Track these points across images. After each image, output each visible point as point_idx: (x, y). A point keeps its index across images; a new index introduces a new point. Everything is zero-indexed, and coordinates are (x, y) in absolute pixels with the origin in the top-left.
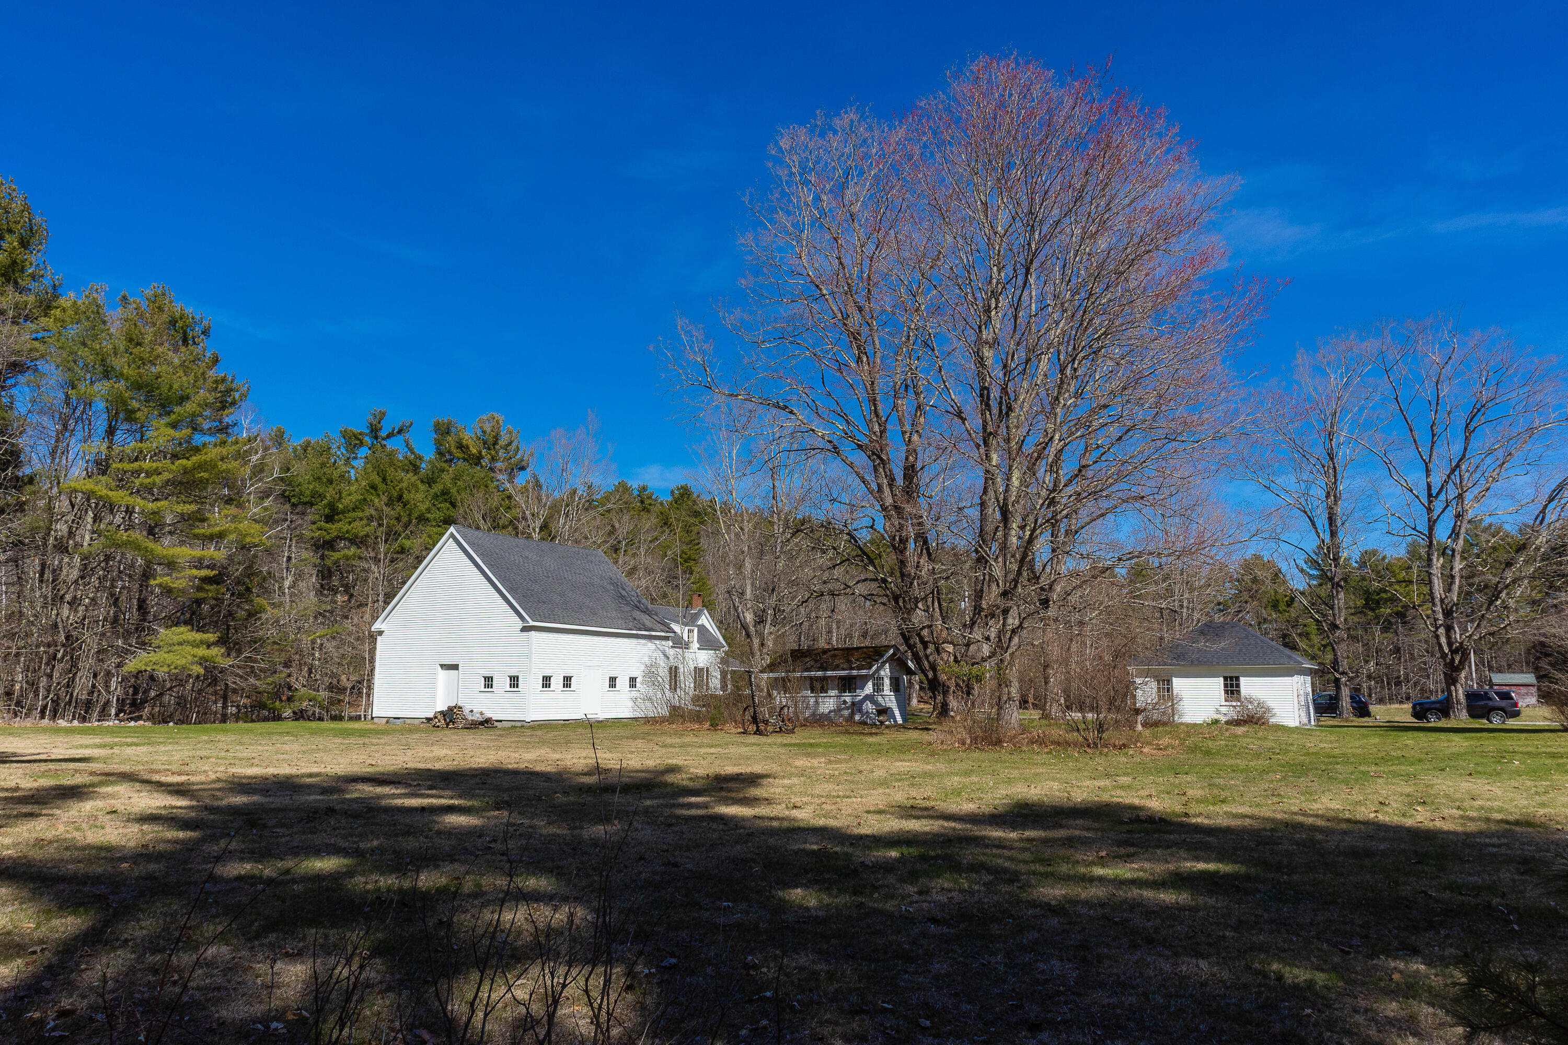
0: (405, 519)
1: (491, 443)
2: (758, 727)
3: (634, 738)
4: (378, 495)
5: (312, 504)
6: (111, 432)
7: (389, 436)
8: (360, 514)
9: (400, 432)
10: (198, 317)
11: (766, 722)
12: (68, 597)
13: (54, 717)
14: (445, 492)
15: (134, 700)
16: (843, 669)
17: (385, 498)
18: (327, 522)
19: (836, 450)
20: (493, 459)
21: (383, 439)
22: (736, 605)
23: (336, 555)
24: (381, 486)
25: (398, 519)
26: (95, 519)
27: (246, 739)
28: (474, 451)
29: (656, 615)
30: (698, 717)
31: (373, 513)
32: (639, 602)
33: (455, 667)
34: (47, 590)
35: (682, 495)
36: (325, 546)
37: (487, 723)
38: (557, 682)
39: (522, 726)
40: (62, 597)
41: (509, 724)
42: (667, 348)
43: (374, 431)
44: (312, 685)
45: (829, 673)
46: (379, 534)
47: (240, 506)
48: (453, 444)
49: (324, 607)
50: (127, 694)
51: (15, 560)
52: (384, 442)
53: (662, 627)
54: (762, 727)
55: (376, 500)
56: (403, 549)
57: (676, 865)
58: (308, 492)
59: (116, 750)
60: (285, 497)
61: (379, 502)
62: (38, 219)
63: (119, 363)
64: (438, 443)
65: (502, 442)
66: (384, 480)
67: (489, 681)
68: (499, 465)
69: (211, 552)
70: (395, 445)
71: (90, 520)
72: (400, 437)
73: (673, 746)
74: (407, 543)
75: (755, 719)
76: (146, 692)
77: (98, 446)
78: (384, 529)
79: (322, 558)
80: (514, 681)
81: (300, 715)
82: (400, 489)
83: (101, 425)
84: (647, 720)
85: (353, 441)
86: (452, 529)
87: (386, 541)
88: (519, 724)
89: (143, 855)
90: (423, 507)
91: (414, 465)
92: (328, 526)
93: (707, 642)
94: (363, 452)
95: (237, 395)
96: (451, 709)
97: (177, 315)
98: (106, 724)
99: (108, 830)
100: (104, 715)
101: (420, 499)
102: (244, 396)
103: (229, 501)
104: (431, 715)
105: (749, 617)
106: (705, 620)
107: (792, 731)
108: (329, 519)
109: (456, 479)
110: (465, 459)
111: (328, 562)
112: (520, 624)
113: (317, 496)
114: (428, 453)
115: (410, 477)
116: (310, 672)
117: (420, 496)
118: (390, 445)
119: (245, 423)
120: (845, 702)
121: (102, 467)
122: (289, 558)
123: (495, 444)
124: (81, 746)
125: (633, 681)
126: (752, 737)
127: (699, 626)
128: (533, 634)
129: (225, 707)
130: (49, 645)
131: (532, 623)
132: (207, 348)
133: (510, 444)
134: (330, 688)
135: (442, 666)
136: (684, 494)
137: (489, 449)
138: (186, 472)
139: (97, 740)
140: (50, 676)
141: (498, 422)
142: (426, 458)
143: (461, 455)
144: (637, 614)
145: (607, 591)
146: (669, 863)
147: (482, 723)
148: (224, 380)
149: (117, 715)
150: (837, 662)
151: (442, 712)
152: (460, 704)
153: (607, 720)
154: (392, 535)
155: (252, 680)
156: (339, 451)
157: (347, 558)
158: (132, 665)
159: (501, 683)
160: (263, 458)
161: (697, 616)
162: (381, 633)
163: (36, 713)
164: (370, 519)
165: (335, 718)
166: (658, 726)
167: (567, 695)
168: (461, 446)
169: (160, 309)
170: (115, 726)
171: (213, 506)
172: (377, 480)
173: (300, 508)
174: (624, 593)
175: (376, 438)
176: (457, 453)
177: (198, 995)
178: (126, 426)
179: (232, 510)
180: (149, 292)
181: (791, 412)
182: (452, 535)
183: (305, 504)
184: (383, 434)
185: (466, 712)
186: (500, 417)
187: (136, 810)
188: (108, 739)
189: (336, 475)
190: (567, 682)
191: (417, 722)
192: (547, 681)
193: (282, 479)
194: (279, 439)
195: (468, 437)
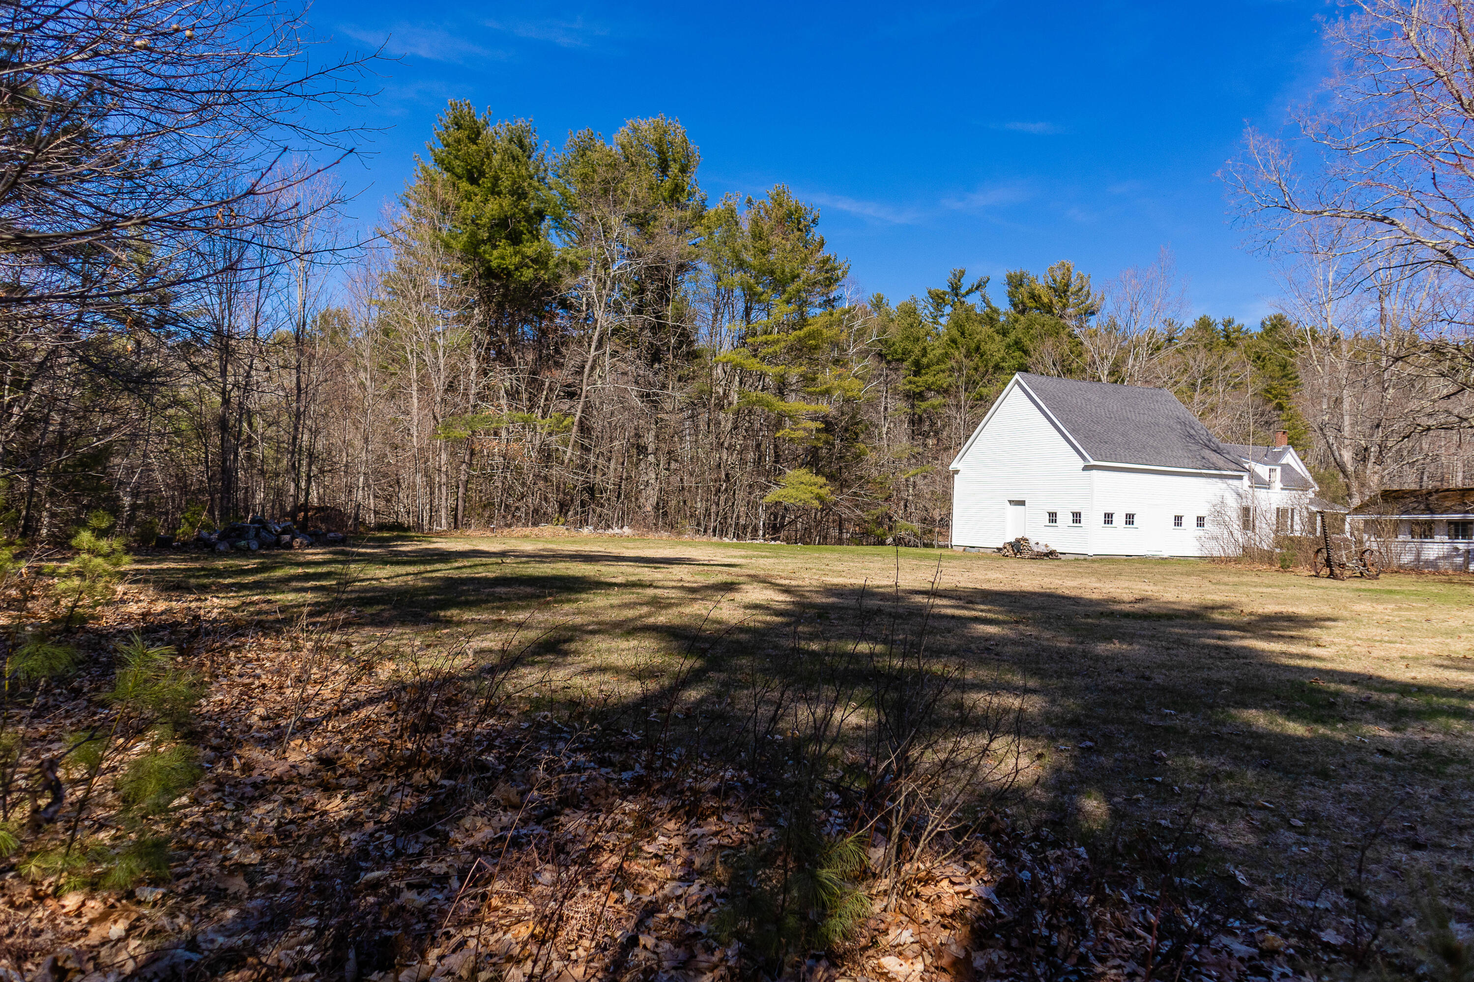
0: (982, 369)
1: (1062, 291)
2: (1332, 571)
3: (1188, 574)
4: (958, 348)
5: (903, 360)
6: (747, 311)
7: (968, 293)
8: (943, 367)
9: (977, 288)
10: (809, 208)
11: (1342, 566)
12: (726, 445)
13: (721, 536)
14: (1017, 343)
15: (775, 525)
16: (1456, 512)
17: (963, 350)
18: (915, 376)
19: (1452, 260)
20: (1065, 307)
21: (964, 296)
22: (1331, 441)
23: (924, 405)
24: (960, 340)
25: (976, 369)
26: (741, 382)
27: (846, 557)
28: (1046, 300)
29: (1228, 453)
30: (1270, 558)
31: (954, 365)
32: (1210, 441)
33: (1022, 503)
34: (712, 438)
35: (1274, 327)
36: (914, 397)
37: (1051, 555)
38: (1119, 519)
39: (1085, 560)
40: (722, 444)
41: (1072, 557)
42: (1236, 172)
43: (955, 289)
44: (908, 516)
45: (1437, 517)
46: (960, 383)
47: (844, 365)
48: (1026, 295)
49: (916, 450)
50: (769, 519)
51: (692, 417)
52: (963, 299)
53: (1234, 466)
54: (1337, 571)
55: (957, 353)
56: (981, 396)
57: (1148, 679)
58: (900, 351)
59: (753, 561)
60: (881, 356)
61: (959, 354)
62: (692, 147)
63: (747, 257)
64: (1011, 296)
65: (1072, 289)
66: (963, 333)
67: (1053, 517)
68: (1070, 311)
69: (824, 407)
70: (973, 300)
71: (737, 383)
72: (978, 293)
73: (1226, 584)
74: (985, 391)
75: (1328, 563)
76: (783, 517)
77: (740, 325)
78: (964, 379)
79: (913, 406)
80: (1077, 517)
81: (898, 542)
82: (979, 341)
83: (740, 306)
84: (1213, 559)
85: (938, 300)
86: (1017, 376)
87: (966, 390)
88: (1082, 557)
89: (740, 629)
90: (998, 356)
91: (991, 319)
92: (916, 379)
93: (1291, 481)
94: (948, 310)
95: (840, 273)
96: (1018, 541)
97: (793, 208)
98: (755, 542)
99: (724, 611)
100: (754, 536)
101: (996, 348)
102: (844, 273)
103: (836, 362)
104: (1001, 546)
105: (1347, 456)
106: (1291, 458)
107: (1376, 577)
108: (917, 373)
109: (1029, 327)
110: (1038, 309)
111: (918, 411)
112: (1082, 464)
113: (906, 353)
114: (1003, 305)
115: (987, 330)
116: (906, 506)
117: (994, 347)
118: (970, 300)
119: (847, 294)
120: (1457, 549)
121: (742, 341)
122: (886, 409)
123: (1065, 292)
124: (732, 557)
125: (1200, 521)
126: (1323, 580)
127: (1282, 465)
128: (1094, 472)
129: (841, 532)
130: (716, 481)
131: (1093, 463)
132: (817, 233)
133: (1081, 289)
134: (924, 520)
135: (1010, 501)
136: (1276, 325)
137: (1061, 297)
138: (800, 340)
139: (743, 553)
140: (718, 505)
141: (1068, 270)
142: (1002, 310)
143: (1033, 305)
144: (1207, 453)
145: (1173, 430)
146: (1143, 677)
147: (1046, 555)
148: (829, 259)
149: (764, 535)
150: (1448, 504)
151: (1010, 543)
152: (1026, 537)
153: (1172, 557)
154: (970, 384)
155: (858, 512)
156: (925, 311)
157: (934, 407)
158: (771, 497)
159: (1066, 518)
160: (865, 322)
161: (1281, 454)
162: (957, 472)
163: (710, 531)
164: (952, 369)
165: (926, 545)
166: (1223, 566)
167: (1130, 530)
168: (1033, 297)
169: (781, 205)
170: (761, 544)
171: (824, 367)
172: (955, 333)
173: (894, 364)
174: (1192, 432)
175: (957, 295)
176: (1030, 304)
177: (739, 713)
178: (757, 306)
179: (838, 370)
180: (772, 192)
181: (1392, 223)
182: (1017, 382)
183: (897, 360)
184: (963, 291)
185: (1032, 543)
186: (1070, 263)
187: (747, 600)
188: (750, 553)
189: (922, 333)
190: (1130, 519)
191: (989, 551)
192: (1108, 518)
193: (879, 341)
194: (878, 304)
195: (1040, 286)
